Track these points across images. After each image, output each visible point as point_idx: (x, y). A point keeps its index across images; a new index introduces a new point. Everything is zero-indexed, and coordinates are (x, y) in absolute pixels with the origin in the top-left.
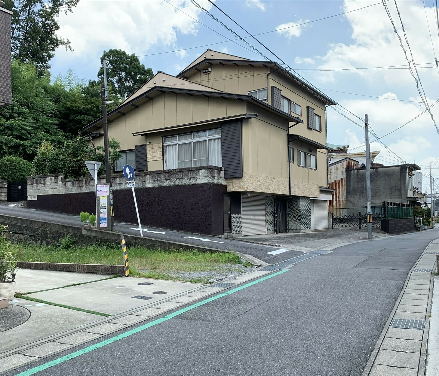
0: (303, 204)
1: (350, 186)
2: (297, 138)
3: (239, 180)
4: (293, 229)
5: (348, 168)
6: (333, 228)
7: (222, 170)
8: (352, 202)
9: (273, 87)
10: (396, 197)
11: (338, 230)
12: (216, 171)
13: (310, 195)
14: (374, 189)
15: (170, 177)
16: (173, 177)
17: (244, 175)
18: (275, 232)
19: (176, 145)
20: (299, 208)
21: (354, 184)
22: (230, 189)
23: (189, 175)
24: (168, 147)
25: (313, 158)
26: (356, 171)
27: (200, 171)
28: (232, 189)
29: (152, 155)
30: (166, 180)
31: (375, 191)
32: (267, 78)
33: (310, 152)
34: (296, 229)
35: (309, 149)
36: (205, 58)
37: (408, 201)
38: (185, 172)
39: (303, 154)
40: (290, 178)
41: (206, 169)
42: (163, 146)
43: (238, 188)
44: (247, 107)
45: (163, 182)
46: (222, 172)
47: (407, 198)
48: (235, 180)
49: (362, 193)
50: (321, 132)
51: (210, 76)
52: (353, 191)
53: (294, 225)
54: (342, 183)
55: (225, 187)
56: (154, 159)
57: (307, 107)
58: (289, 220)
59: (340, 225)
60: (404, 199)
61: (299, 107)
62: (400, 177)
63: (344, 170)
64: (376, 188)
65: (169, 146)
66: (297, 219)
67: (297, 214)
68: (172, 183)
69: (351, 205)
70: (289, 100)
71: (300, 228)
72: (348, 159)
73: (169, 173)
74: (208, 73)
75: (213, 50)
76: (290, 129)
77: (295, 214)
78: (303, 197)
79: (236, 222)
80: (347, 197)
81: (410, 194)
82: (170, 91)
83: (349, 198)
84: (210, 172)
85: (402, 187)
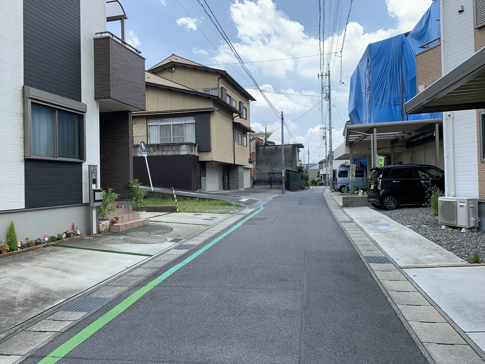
0: (240, 170)
1: (258, 158)
2: (239, 125)
3: (208, 153)
4: (233, 188)
5: (257, 145)
6: (253, 188)
7: (196, 146)
8: (260, 170)
9: (223, 87)
10: (289, 166)
11: (257, 189)
12: (193, 146)
13: (244, 164)
14: (275, 160)
15: (158, 149)
16: (160, 149)
17: (212, 150)
18: (223, 190)
19: (158, 125)
20: (237, 173)
21: (261, 157)
22: (201, 159)
23: (174, 148)
24: (150, 127)
25: (245, 138)
26: (263, 147)
27: (182, 146)
28: (203, 159)
29: (138, 132)
30: (155, 151)
31: (275, 162)
32: (218, 81)
33: (244, 134)
34: (235, 188)
35: (243, 132)
36: (171, 61)
37: (297, 169)
38: (170, 146)
39: (240, 135)
40: (234, 152)
41: (187, 145)
42: (147, 125)
43: (208, 159)
44: (213, 103)
45: (152, 153)
46: (197, 147)
47: (297, 167)
48: (205, 153)
49: (267, 163)
50: (246, 120)
51: (174, 74)
52: (261, 161)
53: (234, 185)
54: (253, 155)
55: (198, 157)
56: (140, 135)
57: (239, 102)
58: (231, 181)
59: (258, 186)
60: (294, 168)
61: (235, 102)
62: (292, 152)
63: (255, 146)
64: (276, 160)
65: (152, 126)
66: (236, 181)
67: (236, 177)
68: (160, 154)
69: (259, 171)
70: (230, 97)
71: (238, 187)
72: (257, 138)
73: (157, 146)
74: (172, 71)
75: (176, 55)
76: (234, 118)
77: (235, 177)
78: (240, 165)
79: (204, 182)
80: (256, 166)
81: (298, 165)
82: (154, 86)
83: (258, 167)
84: (191, 147)
85: (293, 159)
